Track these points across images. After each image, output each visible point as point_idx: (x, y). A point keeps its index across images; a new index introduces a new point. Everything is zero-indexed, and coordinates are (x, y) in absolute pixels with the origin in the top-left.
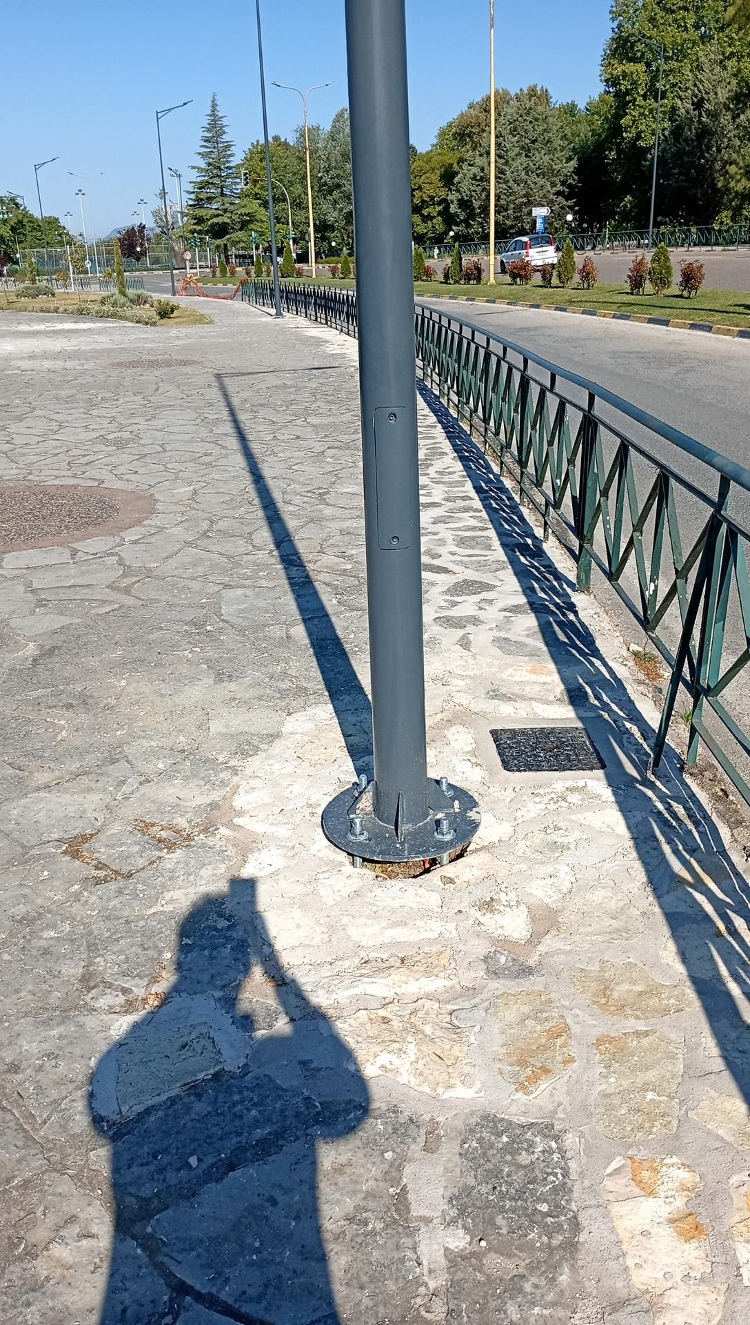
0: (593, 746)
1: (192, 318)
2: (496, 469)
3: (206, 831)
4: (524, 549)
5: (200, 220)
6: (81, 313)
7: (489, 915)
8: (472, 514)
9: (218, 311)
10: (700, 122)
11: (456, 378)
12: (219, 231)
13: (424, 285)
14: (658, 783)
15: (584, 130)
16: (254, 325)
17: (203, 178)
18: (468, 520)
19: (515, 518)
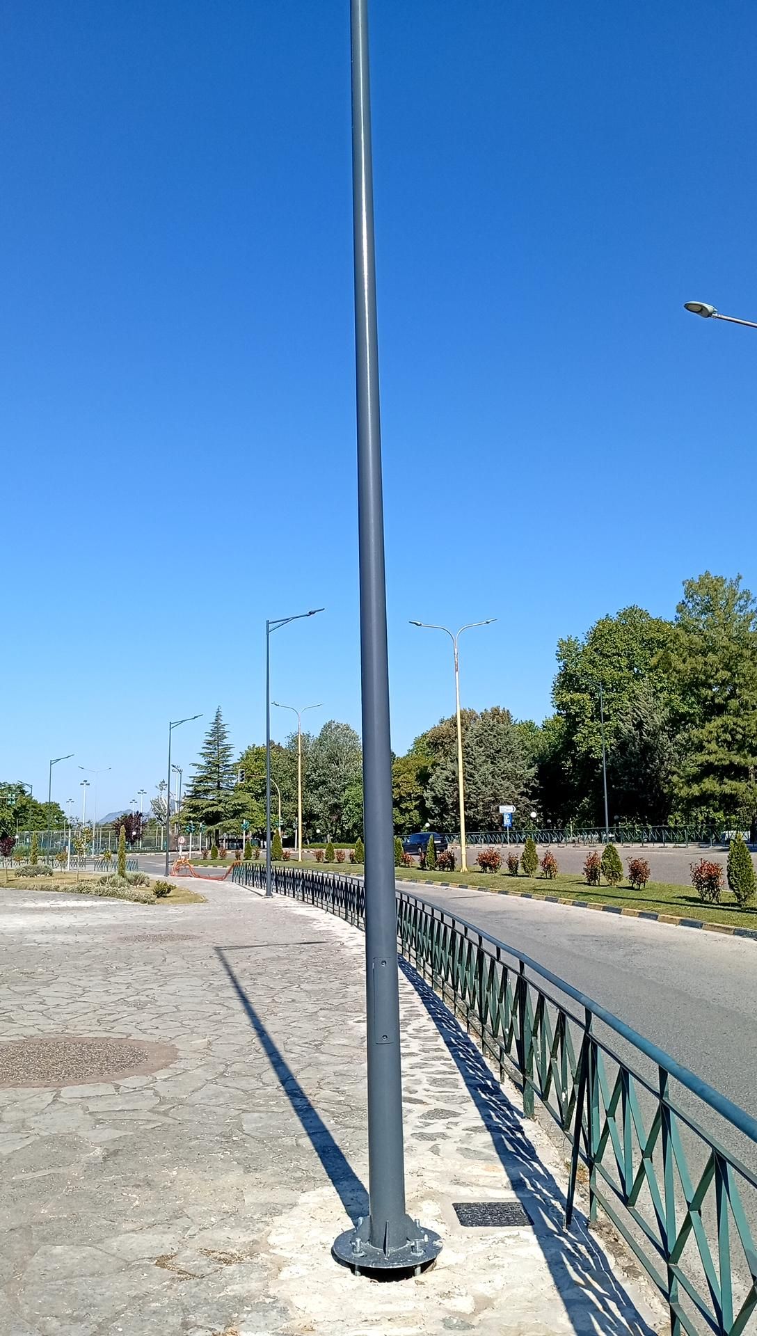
0: (527, 1213)
1: (187, 897)
2: (464, 1029)
3: (251, 1255)
4: (485, 1088)
5: (195, 809)
6: (82, 891)
7: (446, 1300)
8: (443, 1062)
9: (210, 891)
10: (641, 740)
11: (430, 952)
12: (213, 819)
13: (402, 871)
14: (570, 1234)
15: (542, 743)
16: (245, 904)
17: (202, 774)
18: (439, 1066)
19: (479, 1066)
